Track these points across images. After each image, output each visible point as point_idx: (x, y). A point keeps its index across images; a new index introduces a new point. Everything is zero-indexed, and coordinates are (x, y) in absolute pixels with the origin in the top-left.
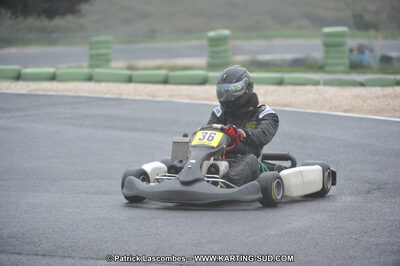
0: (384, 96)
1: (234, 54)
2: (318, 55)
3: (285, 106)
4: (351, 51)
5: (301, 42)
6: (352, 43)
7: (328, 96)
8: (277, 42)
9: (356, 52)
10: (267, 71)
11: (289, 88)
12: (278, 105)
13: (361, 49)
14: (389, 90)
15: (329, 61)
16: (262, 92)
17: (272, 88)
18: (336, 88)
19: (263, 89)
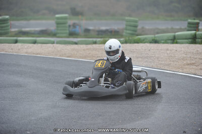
0: (87, 49)
1: (11, 28)
2: (53, 28)
3: (37, 54)
4: (70, 26)
5: (44, 22)
6: (70, 22)
7: (59, 49)
8: (32, 22)
9: (72, 27)
10: (28, 36)
11: (39, 45)
12: (34, 54)
13: (74, 25)
14: (90, 46)
15: (59, 31)
16: (26, 47)
17: (31, 45)
18: (63, 45)
19: (26, 45)
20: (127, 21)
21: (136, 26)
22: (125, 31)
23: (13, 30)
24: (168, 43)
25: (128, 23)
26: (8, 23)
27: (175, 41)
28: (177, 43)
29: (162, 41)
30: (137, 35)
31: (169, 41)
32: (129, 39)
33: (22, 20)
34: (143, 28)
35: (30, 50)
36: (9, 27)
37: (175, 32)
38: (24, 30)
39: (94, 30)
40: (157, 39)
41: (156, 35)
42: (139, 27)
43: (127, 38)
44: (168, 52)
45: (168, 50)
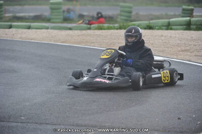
0: (82, 35)
1: (5, 13)
2: (47, 13)
3: (32, 39)
4: (64, 11)
5: (39, 7)
6: (65, 8)
7: (53, 35)
8: (26, 7)
10: (22, 22)
11: (34, 30)
12: (28, 39)
13: (69, 11)
14: (84, 32)
15: (53, 17)
16: (20, 32)
17: (25, 30)
18: (57, 31)
19: (20, 31)
20: (122, 7)
21: (130, 12)
22: (119, 17)
23: (7, 15)
24: (162, 29)
25: (122, 9)
26: (2, 8)
27: (170, 27)
28: (171, 29)
29: (157, 28)
30: (131, 21)
31: (164, 27)
32: (123, 25)
33: (16, 5)
34: (137, 14)
35: (24, 36)
36: (3, 12)
37: (170, 19)
38: (18, 15)
39: (88, 16)
40: (152, 25)
41: (151, 21)
42: (134, 13)
43: (122, 24)
44: (163, 38)
45: (162, 36)
